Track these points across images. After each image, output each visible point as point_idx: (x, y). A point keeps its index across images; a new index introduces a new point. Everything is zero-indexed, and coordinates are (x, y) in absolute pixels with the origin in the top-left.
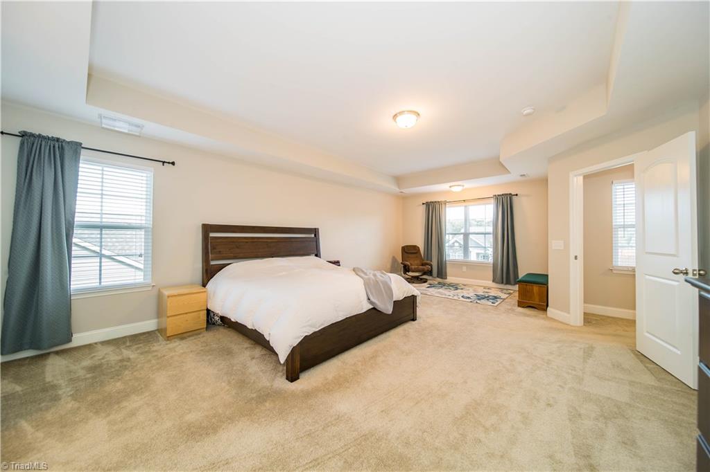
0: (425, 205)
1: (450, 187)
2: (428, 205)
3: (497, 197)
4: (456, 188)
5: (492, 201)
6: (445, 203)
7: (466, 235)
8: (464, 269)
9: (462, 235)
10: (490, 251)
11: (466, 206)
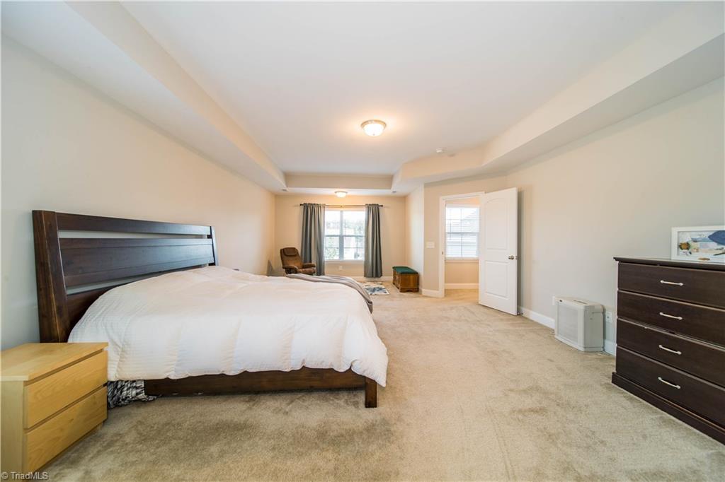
0: (302, 206)
1: (336, 192)
2: (306, 206)
3: (369, 206)
4: (341, 194)
5: (365, 209)
6: (324, 206)
7: (341, 238)
8: (341, 268)
9: (338, 238)
10: (362, 252)
11: (342, 211)
